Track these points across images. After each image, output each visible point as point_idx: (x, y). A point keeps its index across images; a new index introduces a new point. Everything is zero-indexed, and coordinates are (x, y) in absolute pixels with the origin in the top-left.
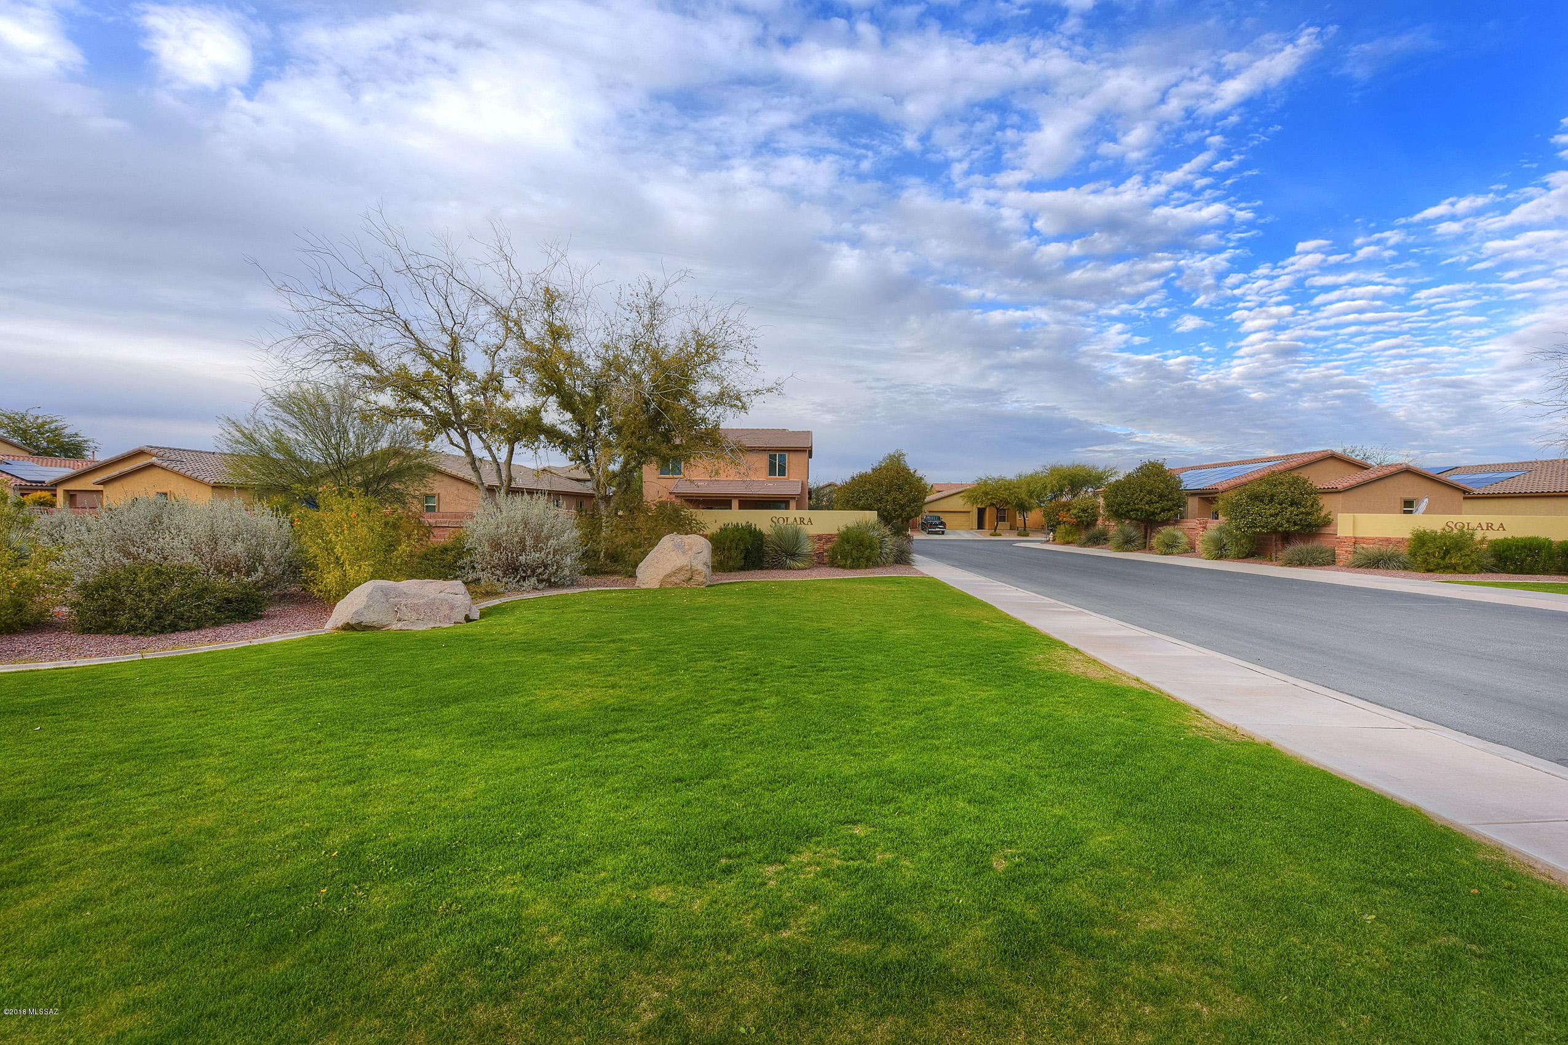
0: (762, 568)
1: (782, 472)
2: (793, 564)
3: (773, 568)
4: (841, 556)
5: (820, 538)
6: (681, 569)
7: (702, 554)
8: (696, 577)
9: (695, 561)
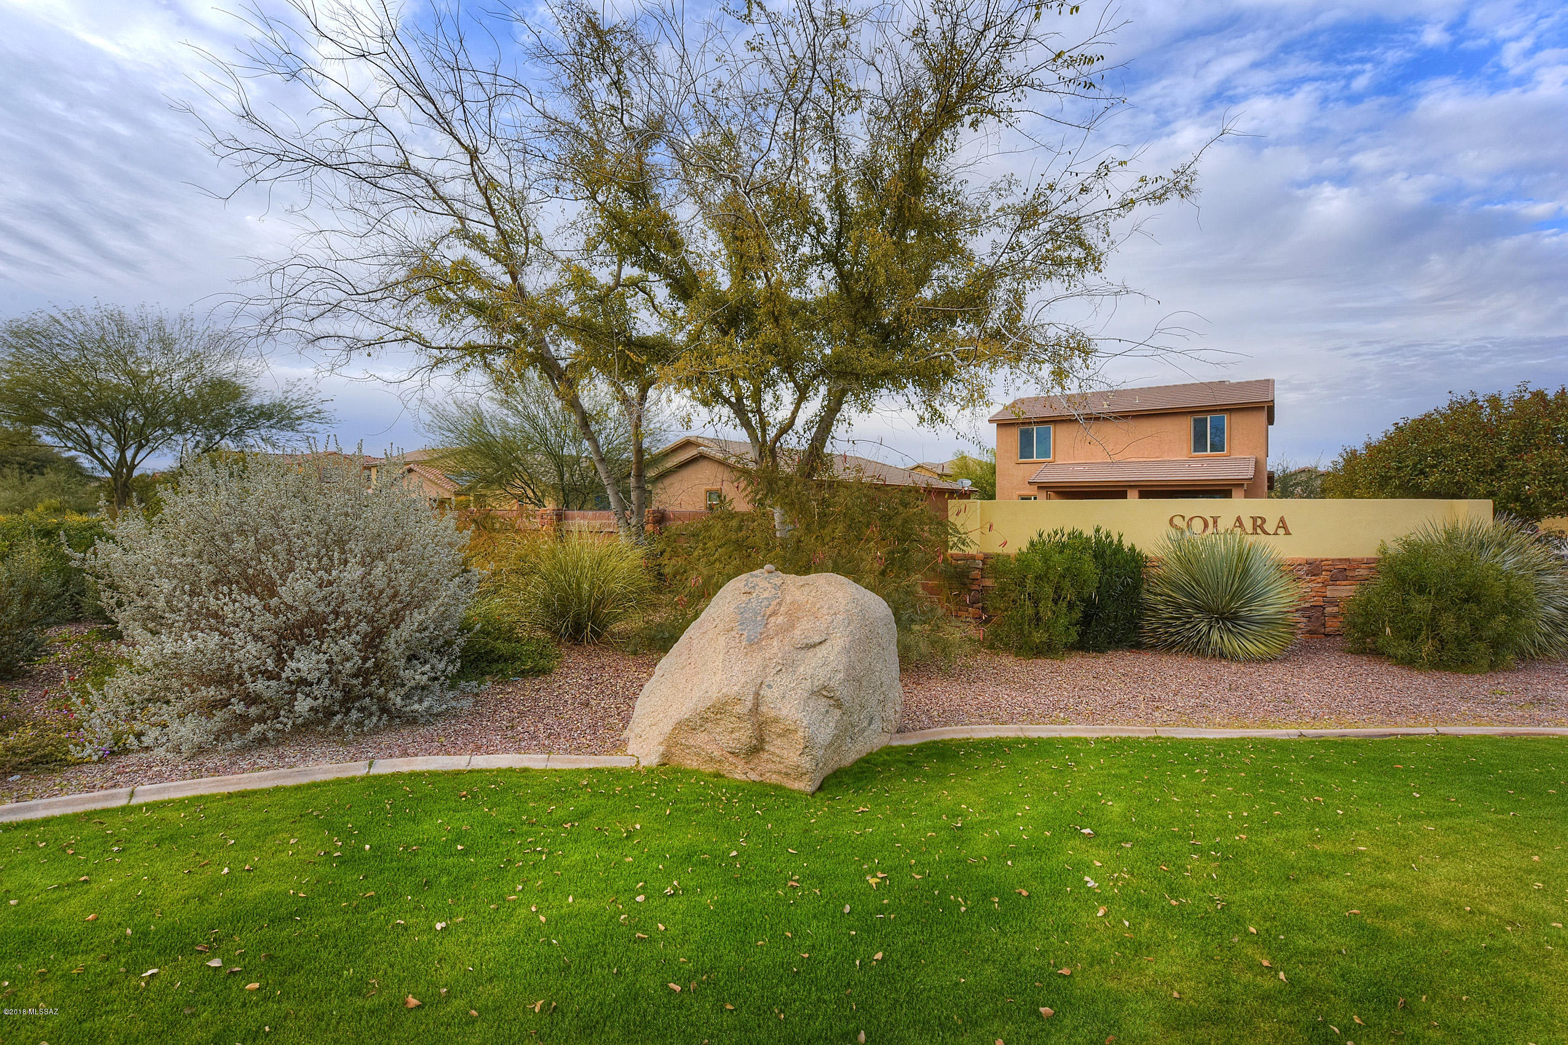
0: (1137, 646)
1: (1217, 447)
2: (1232, 644)
3: (1169, 647)
4: (1396, 631)
5: (1314, 568)
6: (718, 710)
7: (821, 652)
8: (775, 746)
9: (785, 679)
